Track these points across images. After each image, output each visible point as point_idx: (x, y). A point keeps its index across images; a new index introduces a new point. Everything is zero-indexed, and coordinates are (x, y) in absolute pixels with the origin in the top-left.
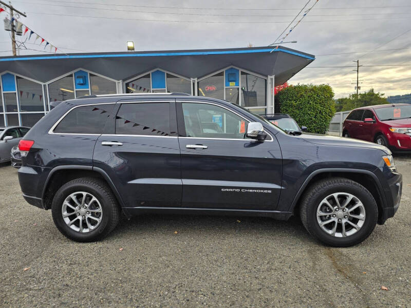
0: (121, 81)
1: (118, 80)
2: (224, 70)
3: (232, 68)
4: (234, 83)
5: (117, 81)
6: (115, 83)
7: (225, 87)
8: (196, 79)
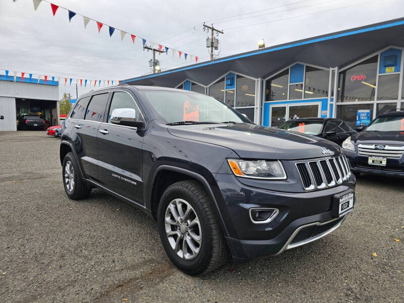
0: (259, 79)
1: (258, 78)
2: (379, 53)
3: (391, 49)
4: (393, 68)
5: (256, 79)
6: (255, 81)
7: (378, 75)
8: (336, 69)
